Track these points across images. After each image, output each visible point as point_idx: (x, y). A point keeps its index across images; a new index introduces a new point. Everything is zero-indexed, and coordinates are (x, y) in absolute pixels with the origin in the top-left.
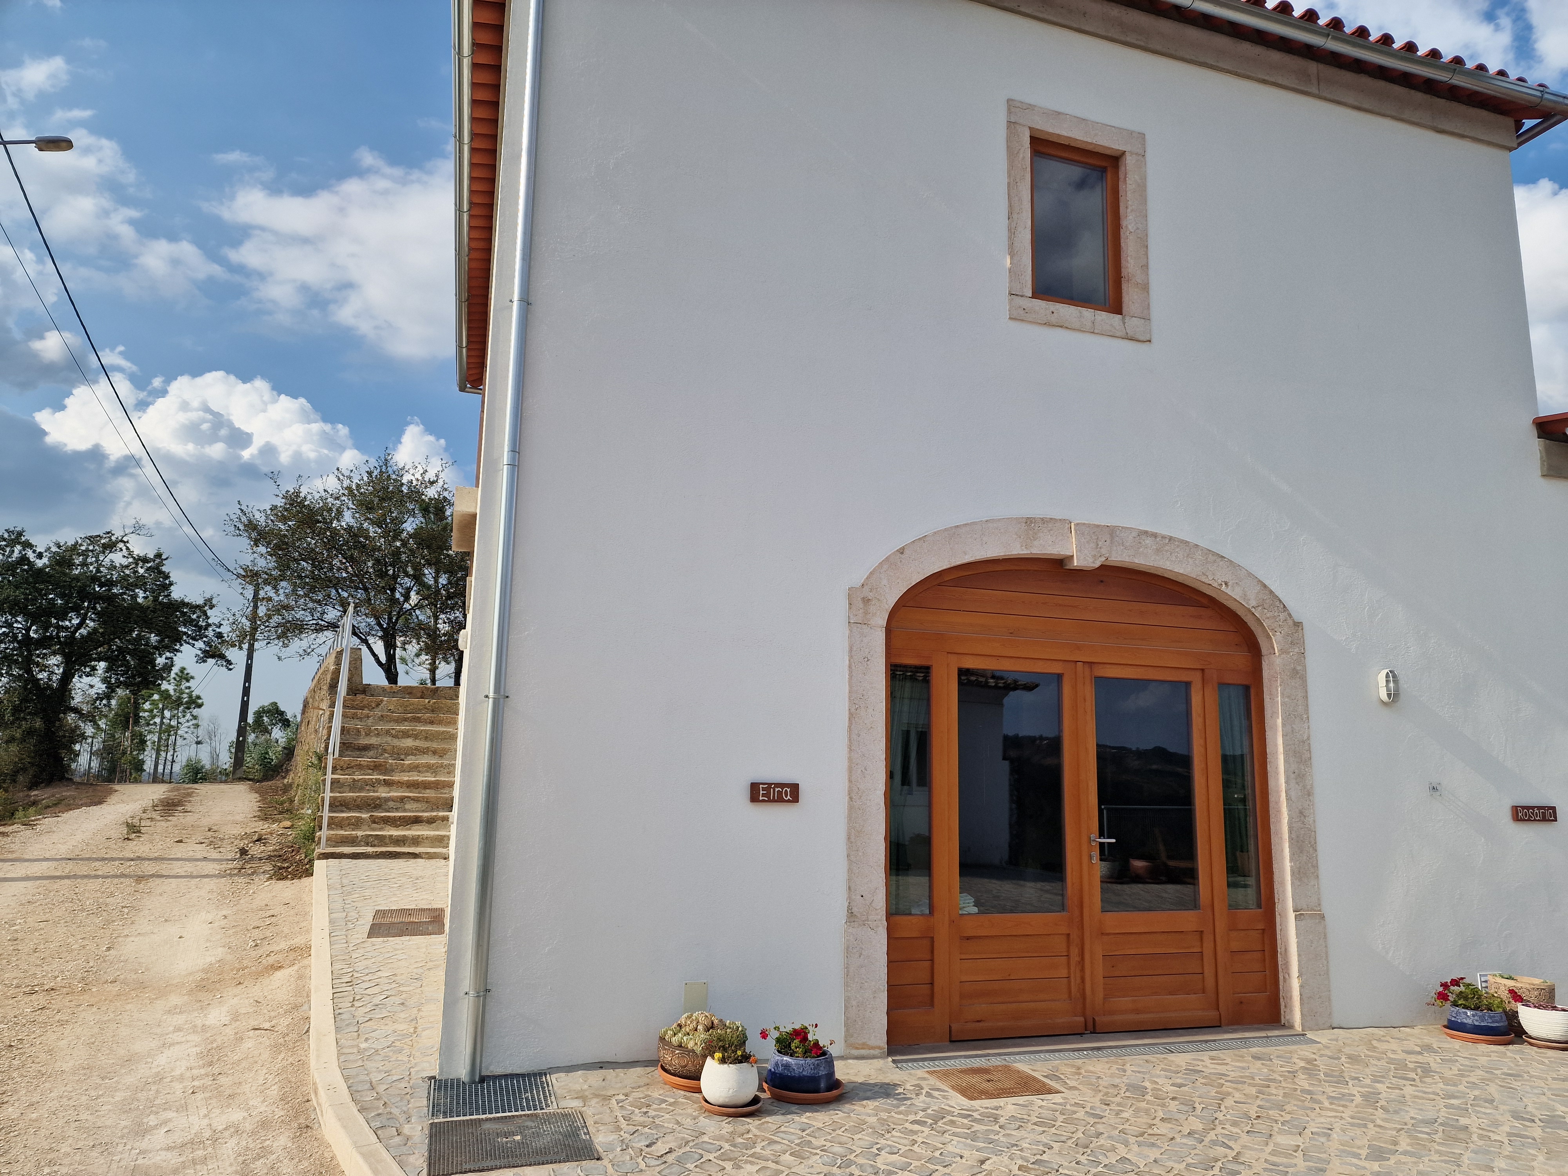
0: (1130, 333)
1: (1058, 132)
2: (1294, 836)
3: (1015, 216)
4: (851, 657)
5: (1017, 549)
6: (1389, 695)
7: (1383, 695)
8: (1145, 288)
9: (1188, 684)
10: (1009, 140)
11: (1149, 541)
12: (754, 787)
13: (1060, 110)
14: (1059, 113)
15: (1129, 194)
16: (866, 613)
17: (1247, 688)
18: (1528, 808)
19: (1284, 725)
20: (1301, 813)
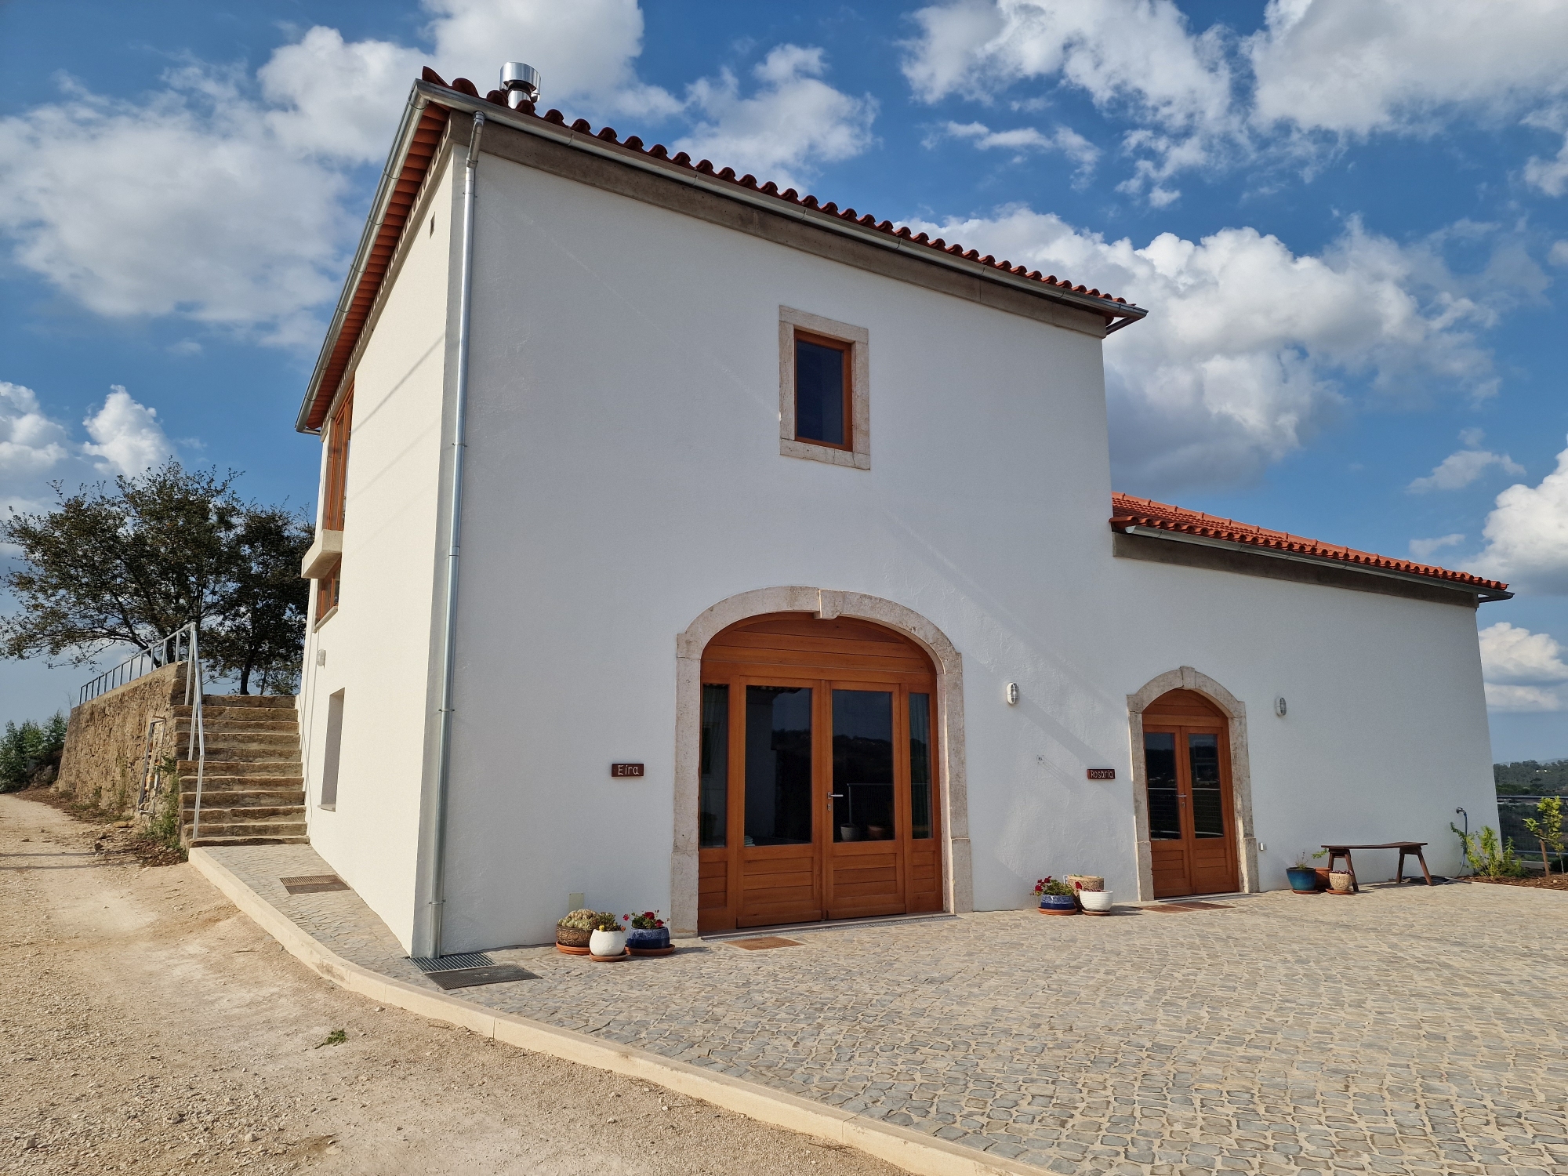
0: (857, 464)
1: (811, 327)
2: (952, 790)
3: (784, 385)
4: (678, 680)
5: (785, 607)
6: (1012, 699)
7: (1010, 700)
8: (867, 434)
9: (891, 694)
10: (780, 332)
11: (867, 601)
12: (615, 767)
13: (813, 313)
14: (813, 315)
15: (858, 371)
16: (688, 651)
17: (928, 695)
18: (1097, 770)
19: (948, 719)
20: (957, 775)
